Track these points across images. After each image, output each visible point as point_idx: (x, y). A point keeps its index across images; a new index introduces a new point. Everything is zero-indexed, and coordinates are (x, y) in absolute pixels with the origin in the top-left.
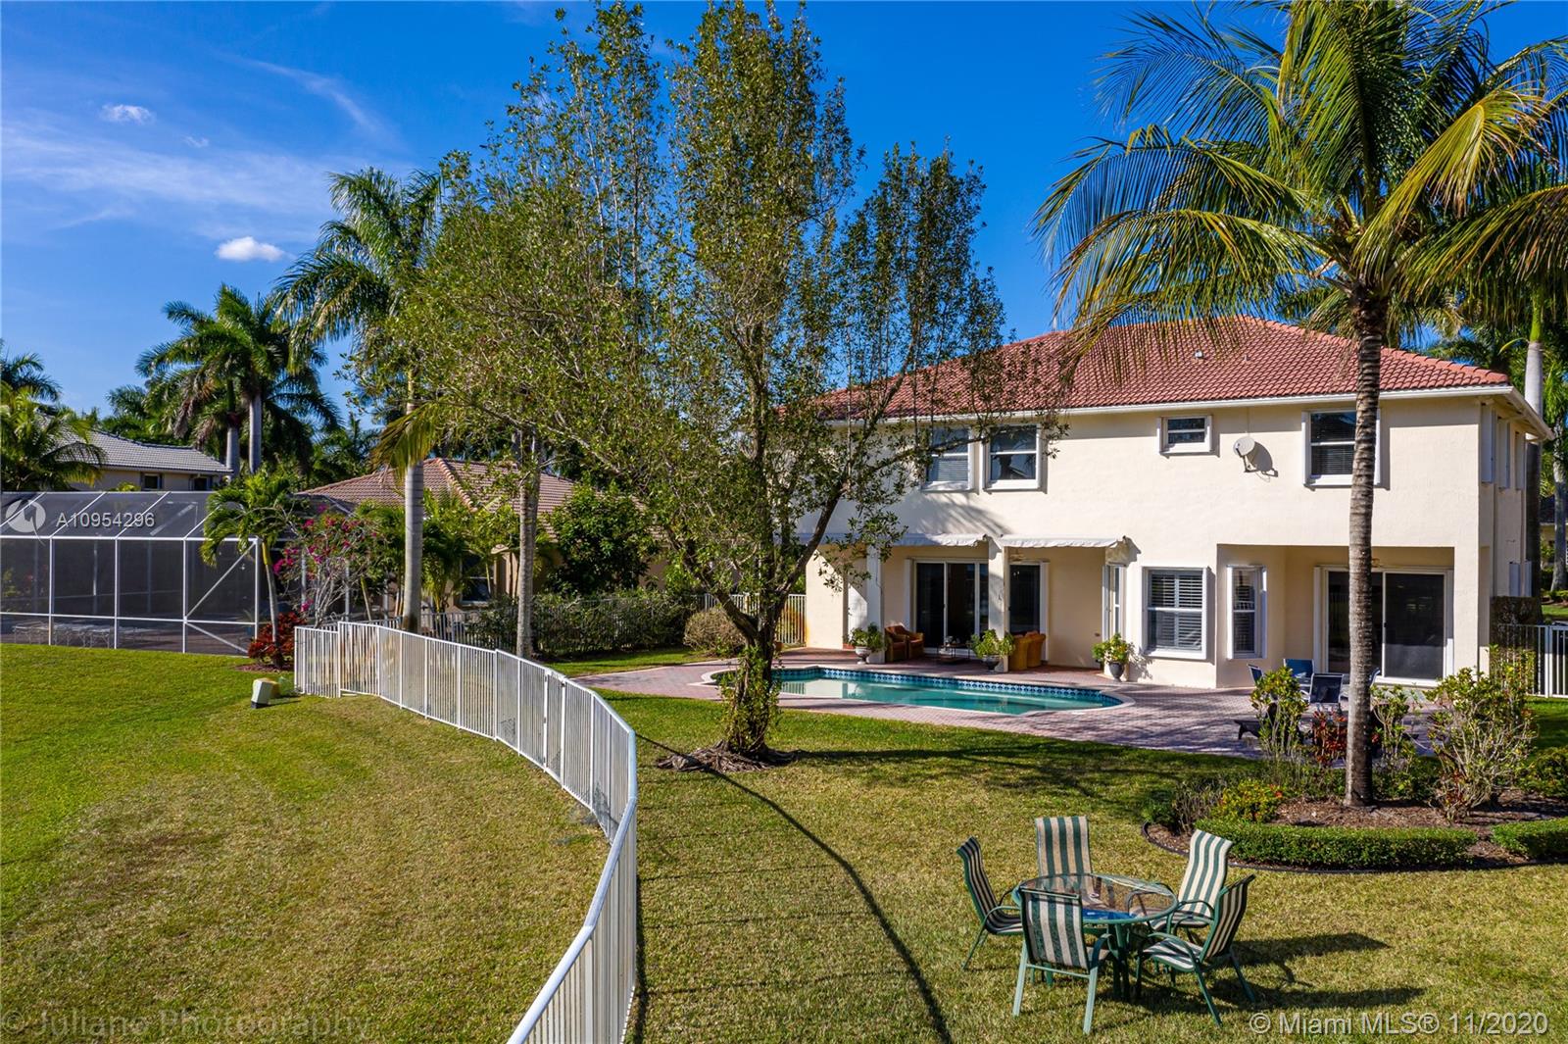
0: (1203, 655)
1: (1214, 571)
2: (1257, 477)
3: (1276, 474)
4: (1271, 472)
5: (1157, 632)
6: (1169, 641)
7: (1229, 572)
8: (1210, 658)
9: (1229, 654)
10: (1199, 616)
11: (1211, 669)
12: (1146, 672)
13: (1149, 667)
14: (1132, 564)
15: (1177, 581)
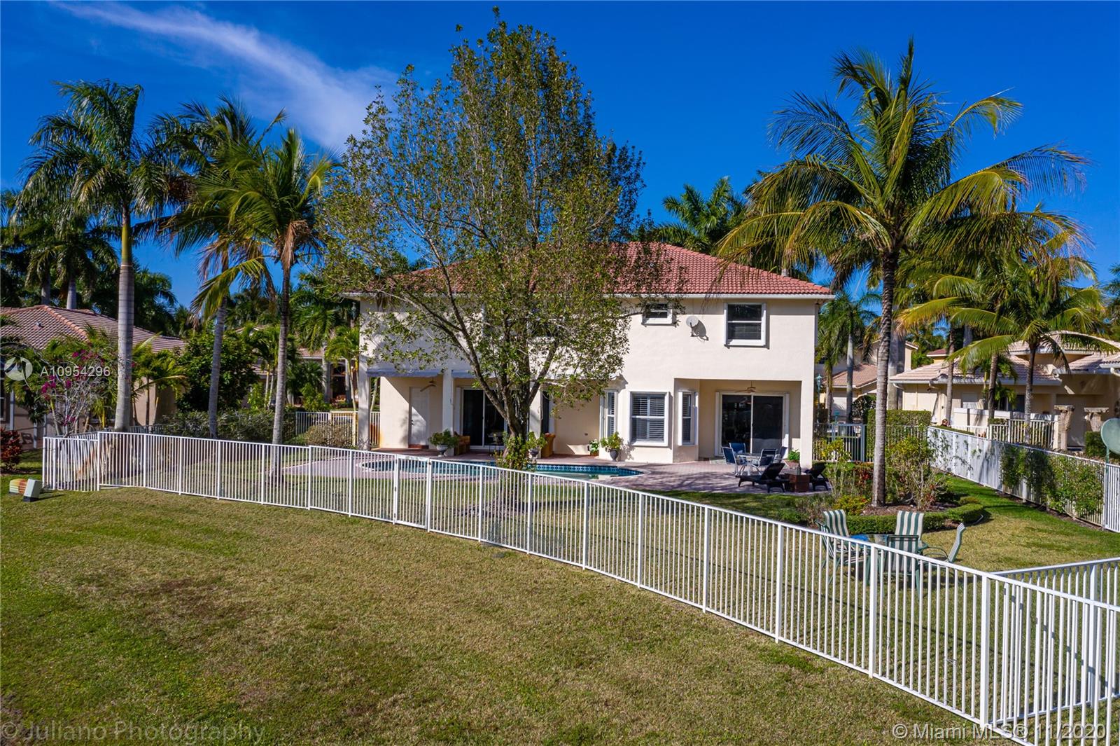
0: (665, 443)
1: (672, 395)
2: (697, 339)
3: (707, 339)
4: (705, 338)
5: (637, 431)
6: (644, 437)
7: (680, 395)
8: (669, 446)
9: (680, 443)
10: (662, 421)
11: (670, 452)
12: (631, 455)
13: (633, 452)
14: (622, 391)
15: (649, 401)
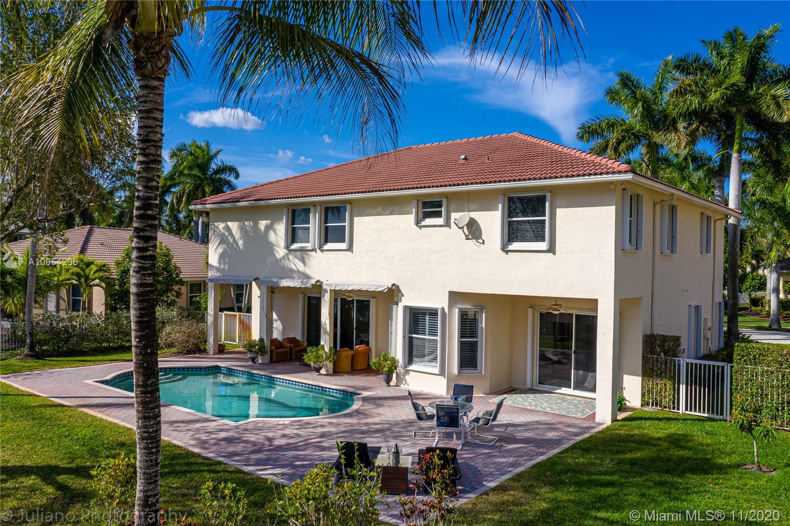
1: (447, 311)
2: (472, 242)
3: (483, 243)
4: (481, 241)
5: (414, 352)
6: (422, 359)
7: (456, 312)
8: (442, 373)
9: (455, 370)
10: (436, 342)
11: (443, 381)
12: (406, 381)
13: (407, 377)
14: (399, 304)
15: (427, 317)
